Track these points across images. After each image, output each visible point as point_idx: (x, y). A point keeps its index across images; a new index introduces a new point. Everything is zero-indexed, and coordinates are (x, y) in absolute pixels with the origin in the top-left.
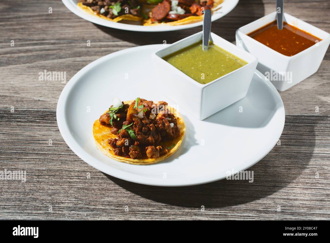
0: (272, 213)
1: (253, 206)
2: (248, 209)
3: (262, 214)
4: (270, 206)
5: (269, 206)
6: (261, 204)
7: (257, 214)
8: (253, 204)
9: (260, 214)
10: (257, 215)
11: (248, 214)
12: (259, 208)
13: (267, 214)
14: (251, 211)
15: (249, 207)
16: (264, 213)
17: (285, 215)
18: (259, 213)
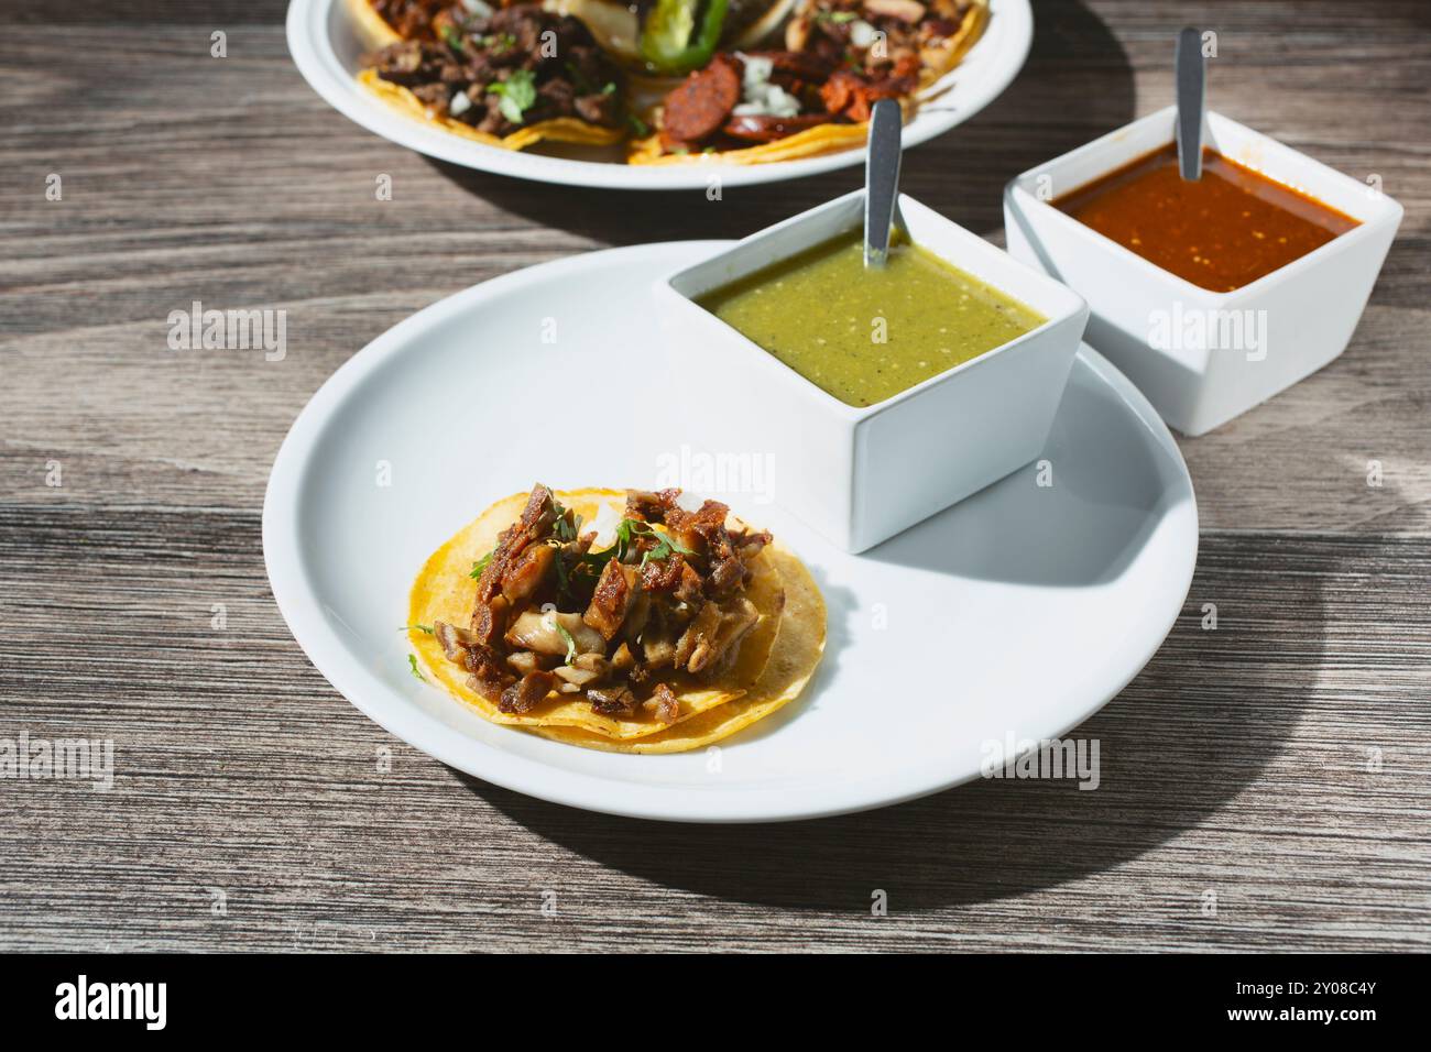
0: (1133, 933)
1: (1057, 905)
2: (1037, 915)
3: (1093, 938)
4: (1127, 903)
5: (1122, 906)
6: (1088, 895)
7: (1072, 936)
8: (1056, 897)
9: (1084, 938)
10: (1071, 940)
11: (1036, 935)
12: (1078, 914)
13: (1114, 936)
14: (1049, 923)
15: (1041, 908)
16: (1099, 935)
17: (1184, 940)
18: (1081, 935)
